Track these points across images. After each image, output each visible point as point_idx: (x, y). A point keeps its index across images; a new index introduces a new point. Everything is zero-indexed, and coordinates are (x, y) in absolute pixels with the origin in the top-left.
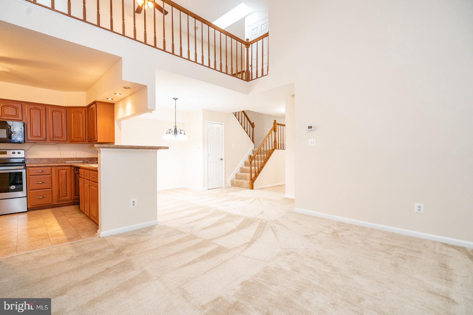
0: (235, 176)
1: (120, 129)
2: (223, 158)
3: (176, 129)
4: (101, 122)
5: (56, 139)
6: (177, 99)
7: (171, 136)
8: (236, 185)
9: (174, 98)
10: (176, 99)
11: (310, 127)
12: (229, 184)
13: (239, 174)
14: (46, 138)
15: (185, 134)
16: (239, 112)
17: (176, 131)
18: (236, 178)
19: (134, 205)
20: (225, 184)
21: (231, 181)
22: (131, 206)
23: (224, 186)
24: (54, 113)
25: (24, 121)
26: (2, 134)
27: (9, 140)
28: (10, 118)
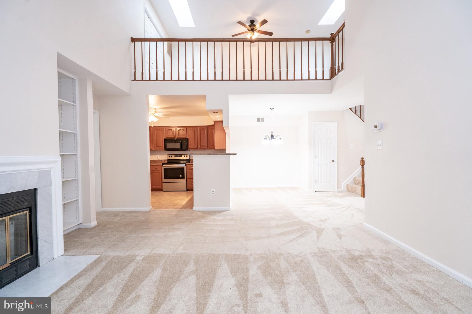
0: (353, 180)
1: (230, 139)
2: (336, 160)
3: (272, 135)
4: (217, 135)
5: (202, 147)
6: (273, 108)
7: (268, 141)
8: (350, 191)
9: (270, 109)
10: (272, 109)
11: (376, 127)
12: (343, 187)
13: (357, 178)
14: (197, 147)
15: (280, 139)
16: (356, 107)
17: (272, 137)
18: (354, 182)
19: (213, 193)
20: (338, 188)
21: (346, 186)
22: (212, 194)
23: (336, 191)
24: (201, 131)
25: (187, 138)
26: (178, 145)
27: (181, 149)
28: (182, 136)
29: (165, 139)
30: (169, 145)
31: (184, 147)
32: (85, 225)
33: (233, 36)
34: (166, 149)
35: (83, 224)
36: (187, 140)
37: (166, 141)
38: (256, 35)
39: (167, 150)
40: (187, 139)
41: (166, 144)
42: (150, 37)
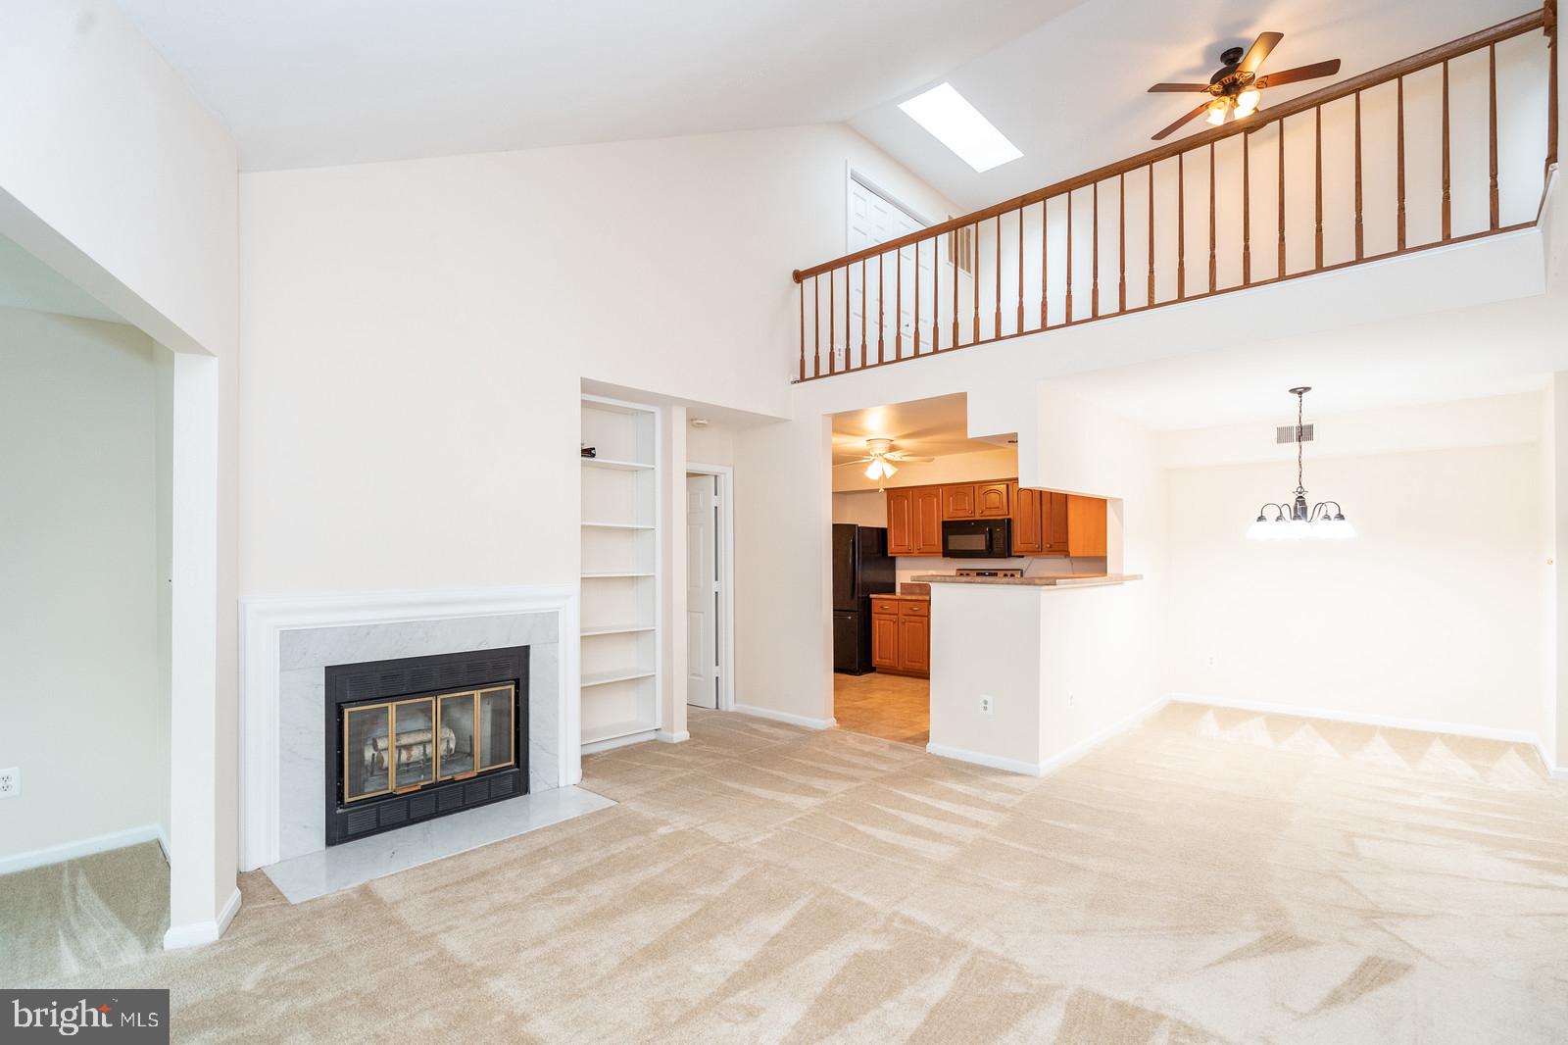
3: (1301, 500)
5: (1056, 548)
6: (1307, 389)
9: (1293, 391)
10: (1300, 392)
14: (1041, 547)
17: (1300, 510)
25: (1011, 516)
26: (978, 542)
27: (989, 553)
28: (994, 513)
29: (944, 523)
30: (958, 542)
31: (998, 545)
32: (665, 736)
33: (1159, 136)
34: (949, 553)
35: (663, 732)
36: (1008, 524)
37: (950, 528)
38: (1248, 102)
39: (952, 557)
40: (1009, 520)
41: (947, 540)
42: (876, 241)
